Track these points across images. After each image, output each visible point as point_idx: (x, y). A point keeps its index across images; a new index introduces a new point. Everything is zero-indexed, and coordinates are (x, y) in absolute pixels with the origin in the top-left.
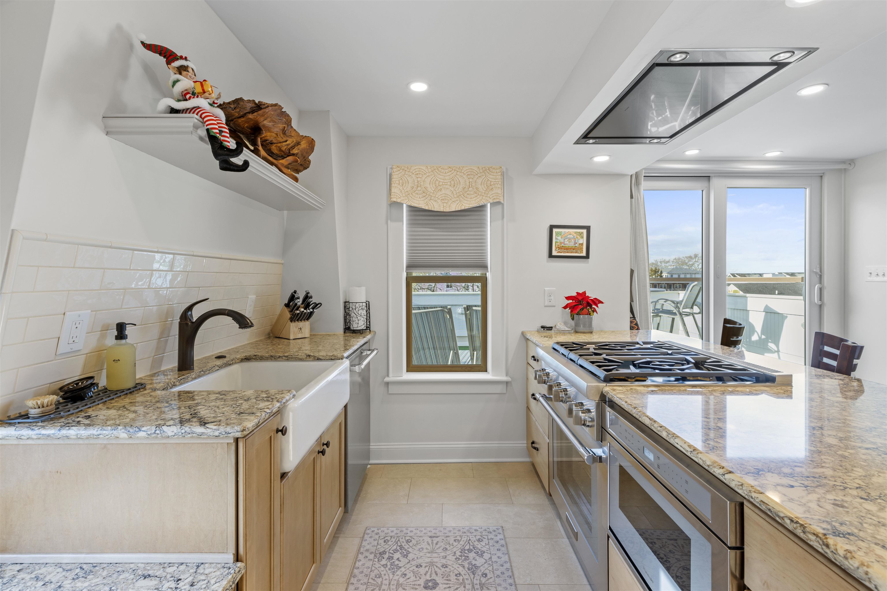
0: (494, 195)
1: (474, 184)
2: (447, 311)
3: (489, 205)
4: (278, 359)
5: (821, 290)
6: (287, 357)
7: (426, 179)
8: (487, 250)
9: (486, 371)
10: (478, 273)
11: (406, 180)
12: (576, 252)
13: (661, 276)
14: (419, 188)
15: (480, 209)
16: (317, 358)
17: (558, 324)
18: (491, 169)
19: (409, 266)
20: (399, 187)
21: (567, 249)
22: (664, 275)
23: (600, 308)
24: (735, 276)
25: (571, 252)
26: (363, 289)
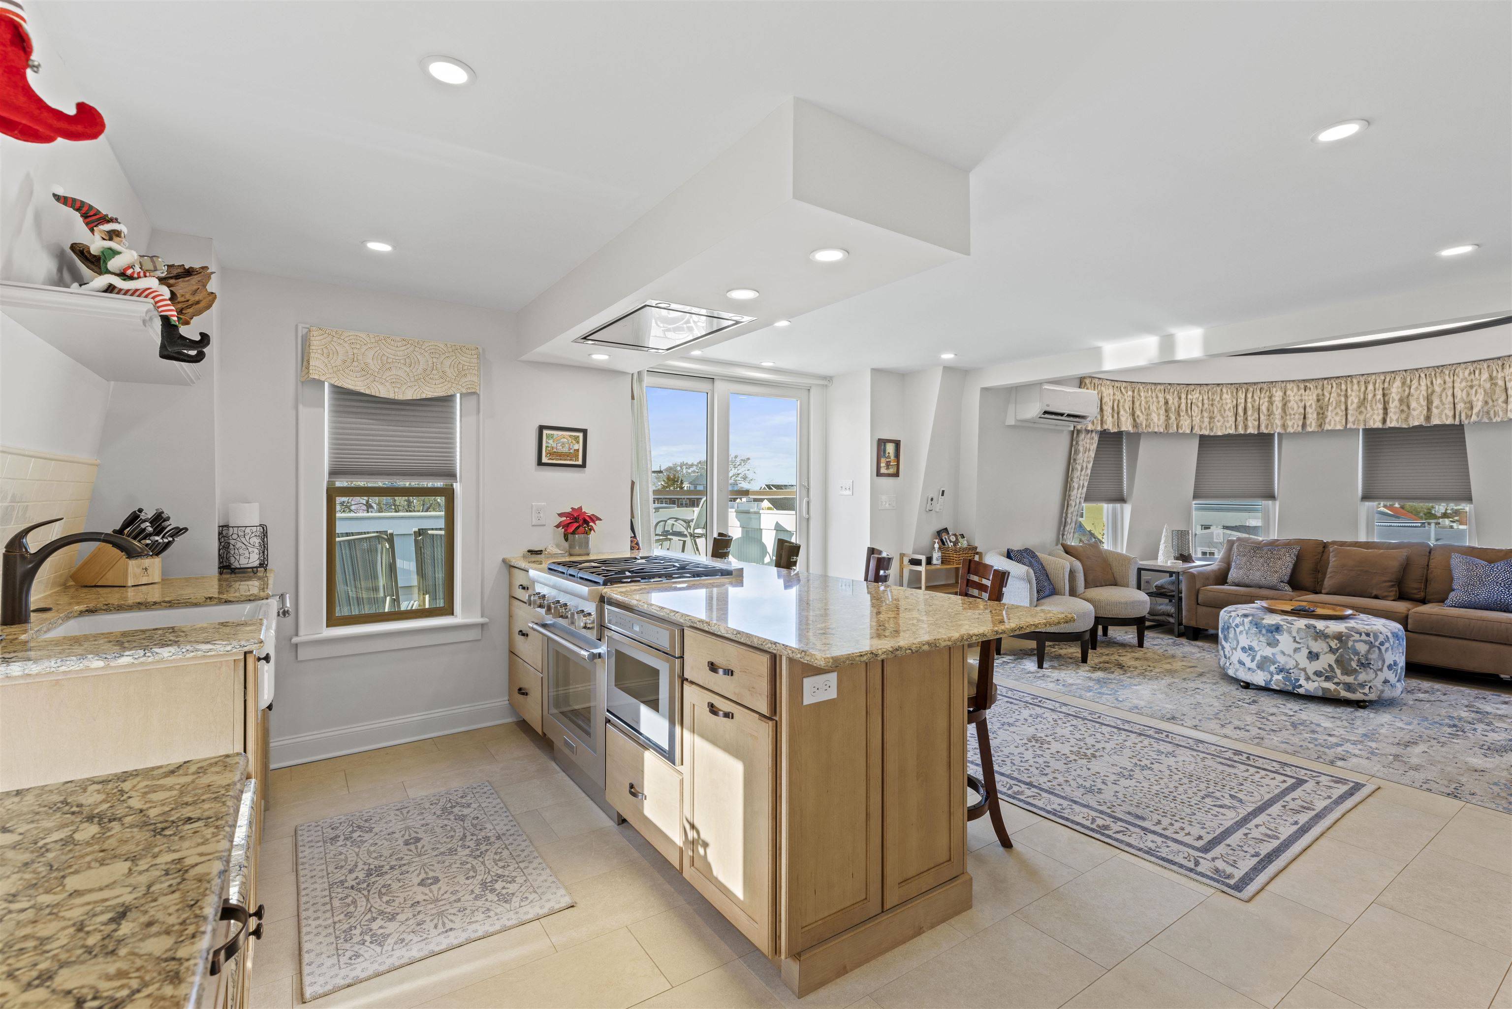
0: (467, 383)
1: (439, 366)
2: (386, 537)
3: (458, 395)
4: (153, 607)
5: (808, 503)
6: (170, 602)
7: (366, 352)
8: (455, 452)
9: (452, 614)
10: (439, 484)
11: (334, 349)
12: (571, 460)
13: (682, 488)
14: (355, 364)
15: (446, 400)
16: (224, 601)
17: (550, 547)
18: (464, 349)
19: (334, 473)
20: (322, 358)
21: (560, 455)
22: (686, 486)
23: (597, 526)
24: (770, 488)
25: (565, 460)
26: (256, 506)
